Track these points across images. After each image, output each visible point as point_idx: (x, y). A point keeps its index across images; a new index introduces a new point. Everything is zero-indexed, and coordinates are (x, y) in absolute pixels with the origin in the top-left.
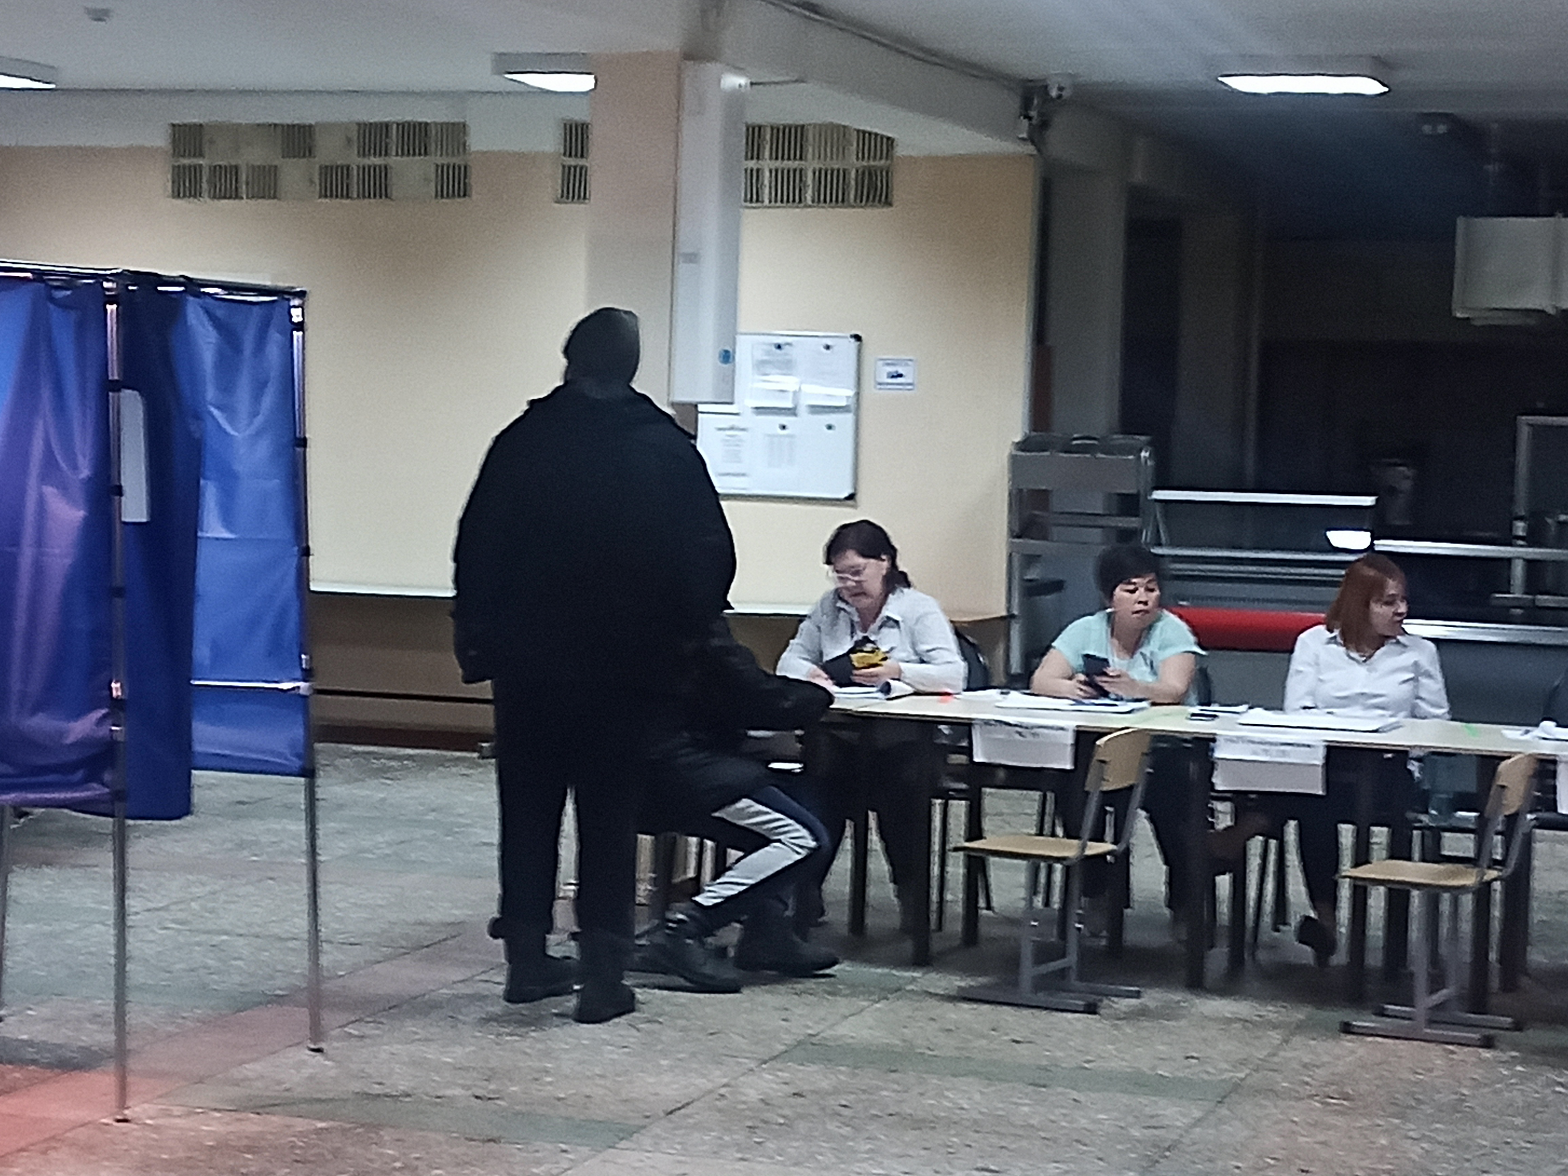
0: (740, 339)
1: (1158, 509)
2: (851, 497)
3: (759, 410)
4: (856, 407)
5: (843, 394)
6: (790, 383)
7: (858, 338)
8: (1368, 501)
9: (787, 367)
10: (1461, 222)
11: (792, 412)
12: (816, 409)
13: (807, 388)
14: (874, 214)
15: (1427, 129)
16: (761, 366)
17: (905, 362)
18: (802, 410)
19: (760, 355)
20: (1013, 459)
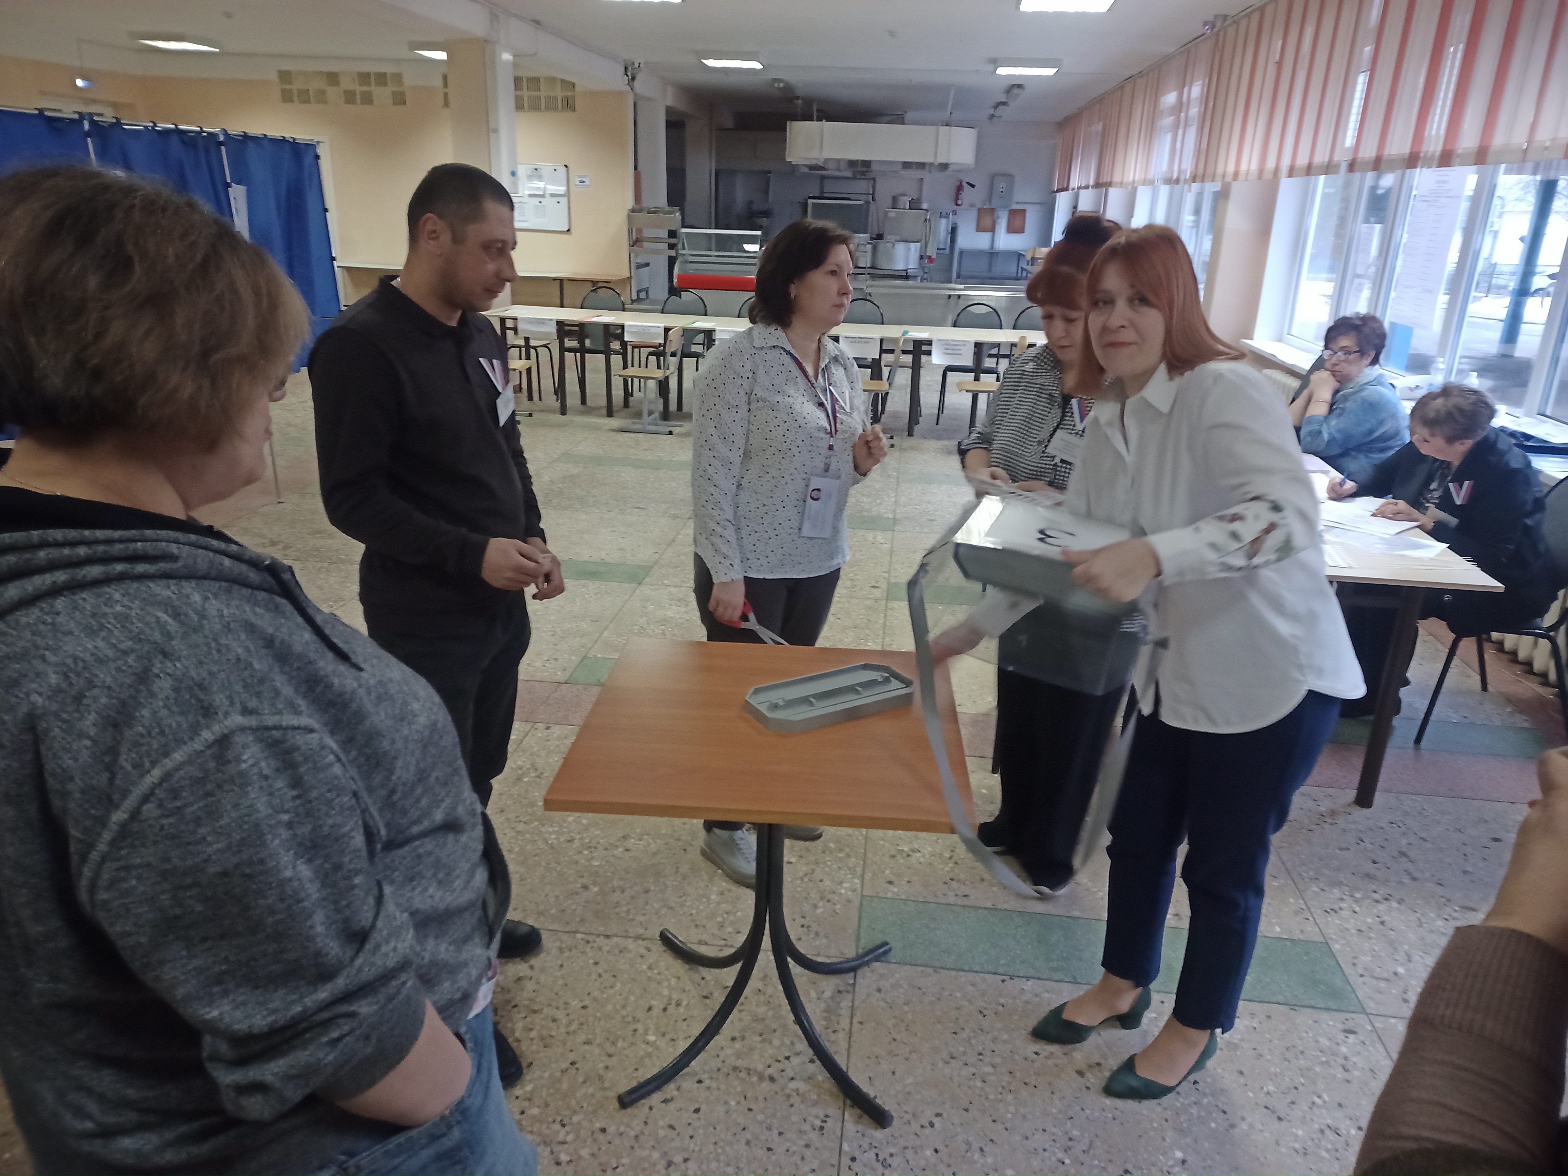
0: (519, 166)
1: (684, 237)
2: (568, 230)
3: (531, 195)
4: (568, 194)
5: (562, 189)
6: (541, 185)
7: (566, 166)
8: (759, 233)
9: (540, 178)
10: (788, 122)
11: (543, 196)
12: (553, 195)
13: (549, 187)
14: (570, 115)
15: (776, 85)
16: (530, 177)
17: (585, 177)
18: (547, 196)
19: (529, 173)
20: (629, 216)
